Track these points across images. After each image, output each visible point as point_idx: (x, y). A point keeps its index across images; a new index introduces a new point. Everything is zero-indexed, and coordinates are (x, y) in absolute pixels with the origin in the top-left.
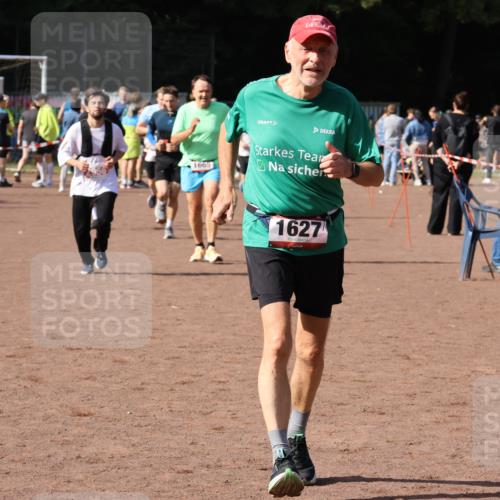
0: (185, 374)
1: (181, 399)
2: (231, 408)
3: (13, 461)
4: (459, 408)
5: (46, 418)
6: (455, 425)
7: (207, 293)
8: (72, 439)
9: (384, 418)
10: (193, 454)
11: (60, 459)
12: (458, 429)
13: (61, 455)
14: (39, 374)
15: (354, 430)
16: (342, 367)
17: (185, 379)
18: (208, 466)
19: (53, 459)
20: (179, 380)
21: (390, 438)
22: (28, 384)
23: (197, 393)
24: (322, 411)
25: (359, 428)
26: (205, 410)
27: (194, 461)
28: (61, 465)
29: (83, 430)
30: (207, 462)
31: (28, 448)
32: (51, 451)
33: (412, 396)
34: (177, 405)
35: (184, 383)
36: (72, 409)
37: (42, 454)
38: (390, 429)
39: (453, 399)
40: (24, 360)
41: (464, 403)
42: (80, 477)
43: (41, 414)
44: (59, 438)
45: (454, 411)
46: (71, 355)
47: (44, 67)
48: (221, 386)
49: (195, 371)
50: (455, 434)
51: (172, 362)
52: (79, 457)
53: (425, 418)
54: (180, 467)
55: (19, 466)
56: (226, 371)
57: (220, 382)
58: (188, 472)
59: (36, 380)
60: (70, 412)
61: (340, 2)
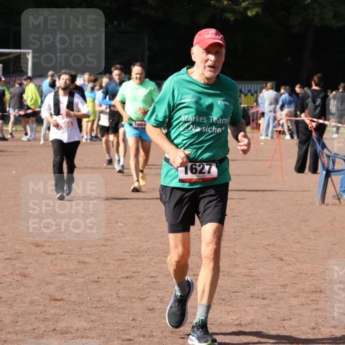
0: (128, 271)
1: (124, 288)
2: (160, 295)
3: (9, 332)
4: (318, 294)
5: (32, 302)
6: (314, 307)
7: (143, 214)
8: (49, 317)
9: (265, 302)
10: (133, 327)
11: (41, 331)
12: (316, 310)
13: (42, 327)
14: (27, 272)
15: (245, 310)
16: (236, 266)
17: (128, 274)
18: (144, 336)
19: (36, 331)
20: (124, 275)
21: (270, 315)
22: (19, 278)
23: (136, 285)
24: (223, 297)
25: (248, 309)
26: (142, 297)
27: (134, 333)
28: (42, 336)
29: (58, 311)
30: (143, 333)
31: (20, 323)
32: (36, 325)
33: (284, 286)
34: (123, 293)
35: (127, 278)
36: (50, 296)
37: (29, 328)
38: (269, 309)
39: (313, 288)
40: (16, 261)
41: (321, 291)
43: (28, 299)
44: (41, 316)
45: (313, 297)
46: (49, 258)
47: (30, 57)
48: (153, 279)
49: (134, 270)
50: (315, 313)
51: (119, 263)
52: (55, 330)
53: (294, 302)
54: (125, 337)
55: (14, 337)
56: (156, 269)
57: (152, 277)
58: (130, 340)
59: (25, 276)
60: (48, 298)
61: (234, 12)
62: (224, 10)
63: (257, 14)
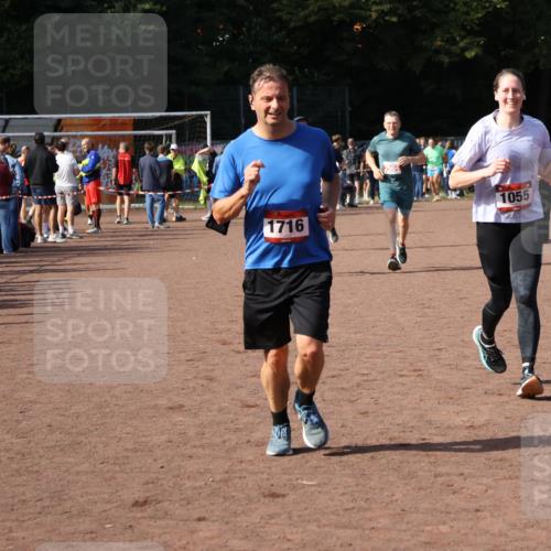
1: (332, 389)
2: (375, 395)
3: (195, 446)
5: (220, 410)
7: (349, 301)
8: (241, 426)
9: (502, 398)
11: (233, 443)
13: (233, 439)
14: (212, 375)
15: (477, 410)
16: (465, 357)
17: (334, 373)
19: (227, 444)
21: (508, 414)
22: (205, 382)
25: (481, 407)
26: (352, 399)
28: (234, 449)
29: (251, 419)
31: (207, 436)
32: (226, 437)
35: (334, 377)
36: (242, 402)
37: (219, 440)
38: (507, 407)
40: (200, 363)
42: (251, 458)
43: (216, 407)
47: (208, 120)
48: (365, 378)
49: (342, 366)
52: (249, 441)
55: (200, 450)
56: (367, 365)
57: (363, 374)
59: (211, 380)
60: (240, 404)
61: (448, 53)
62: (438, 51)
63: (476, 55)
